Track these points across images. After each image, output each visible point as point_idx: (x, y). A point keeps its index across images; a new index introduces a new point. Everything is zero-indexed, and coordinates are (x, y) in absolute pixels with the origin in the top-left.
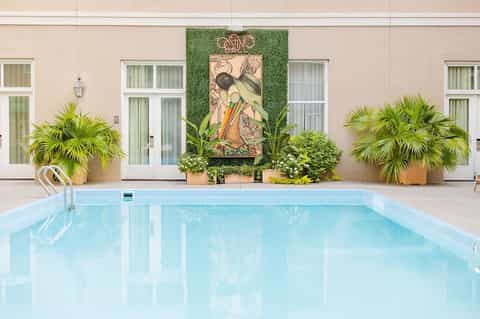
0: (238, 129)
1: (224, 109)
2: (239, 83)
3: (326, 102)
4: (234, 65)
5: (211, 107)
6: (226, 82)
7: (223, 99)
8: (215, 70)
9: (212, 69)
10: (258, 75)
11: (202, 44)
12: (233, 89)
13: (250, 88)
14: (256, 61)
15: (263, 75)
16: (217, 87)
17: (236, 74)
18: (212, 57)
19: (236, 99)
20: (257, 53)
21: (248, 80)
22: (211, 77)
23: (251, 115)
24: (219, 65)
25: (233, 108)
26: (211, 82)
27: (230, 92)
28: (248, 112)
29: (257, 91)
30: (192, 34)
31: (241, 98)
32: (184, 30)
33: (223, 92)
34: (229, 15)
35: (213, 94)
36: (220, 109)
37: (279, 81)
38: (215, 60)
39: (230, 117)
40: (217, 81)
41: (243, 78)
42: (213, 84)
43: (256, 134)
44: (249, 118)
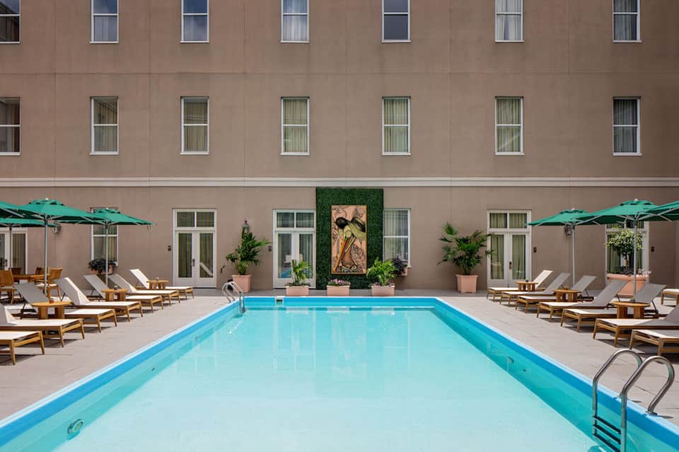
0: (350, 255)
1: (341, 241)
2: (351, 224)
3: (409, 237)
4: (348, 212)
5: (333, 240)
6: (342, 224)
7: (339, 236)
8: (335, 216)
9: (333, 215)
10: (364, 219)
11: (326, 198)
12: (347, 228)
13: (359, 228)
14: (362, 209)
15: (367, 220)
16: (337, 227)
17: (349, 218)
18: (333, 207)
19: (348, 236)
20: (364, 204)
21: (358, 223)
22: (333, 221)
23: (359, 246)
24: (338, 212)
25: (347, 240)
26: (332, 223)
27: (345, 230)
28: (357, 243)
29: (363, 230)
30: (320, 192)
31: (352, 234)
32: (315, 189)
33: (340, 230)
35: (334, 232)
36: (338, 241)
37: (377, 223)
38: (335, 209)
39: (345, 247)
40: (336, 223)
41: (354, 221)
42: (334, 225)
43: (363, 258)
44: (357, 248)
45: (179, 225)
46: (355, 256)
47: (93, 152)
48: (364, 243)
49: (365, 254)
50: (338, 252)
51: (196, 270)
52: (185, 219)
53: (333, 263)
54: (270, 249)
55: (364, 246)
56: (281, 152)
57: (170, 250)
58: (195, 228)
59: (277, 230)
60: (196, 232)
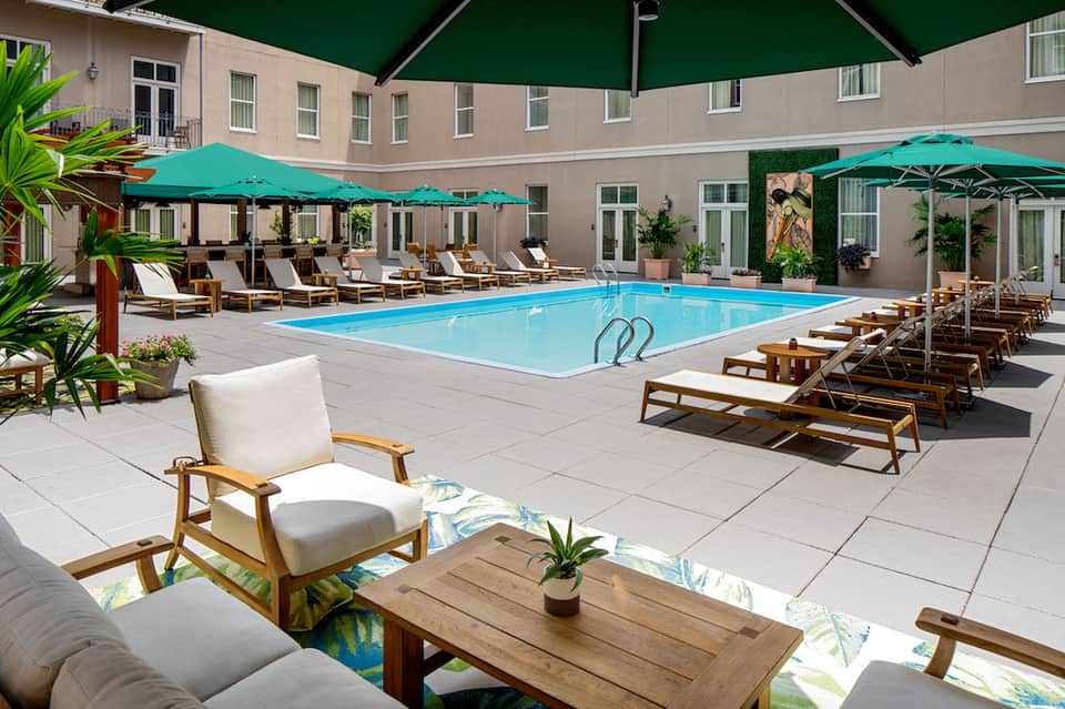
0: (791, 237)
1: (778, 220)
2: (792, 198)
3: (878, 214)
4: (788, 181)
5: (768, 220)
6: (780, 197)
8: (771, 187)
9: (768, 186)
10: (809, 190)
11: (763, 164)
12: (786, 203)
13: (803, 202)
14: (807, 177)
15: (814, 191)
16: (773, 202)
17: (789, 190)
18: (768, 175)
19: (789, 212)
21: (800, 195)
23: (802, 226)
24: (775, 182)
25: (787, 218)
27: (784, 206)
28: (800, 222)
29: (808, 205)
30: (753, 156)
31: (794, 211)
32: (746, 157)
33: (778, 206)
34: (784, 138)
35: (770, 208)
36: (775, 221)
37: (829, 195)
38: (770, 178)
39: (784, 227)
40: (772, 196)
41: (796, 193)
42: (769, 199)
43: (807, 242)
44: (800, 229)
45: (603, 202)
46: (796, 239)
47: (529, 128)
48: (810, 222)
49: (811, 237)
50: (775, 234)
51: (619, 252)
52: (609, 195)
53: (768, 248)
54: (695, 229)
55: (809, 227)
56: (708, 109)
57: (593, 229)
58: (619, 205)
59: (704, 206)
60: (619, 208)
